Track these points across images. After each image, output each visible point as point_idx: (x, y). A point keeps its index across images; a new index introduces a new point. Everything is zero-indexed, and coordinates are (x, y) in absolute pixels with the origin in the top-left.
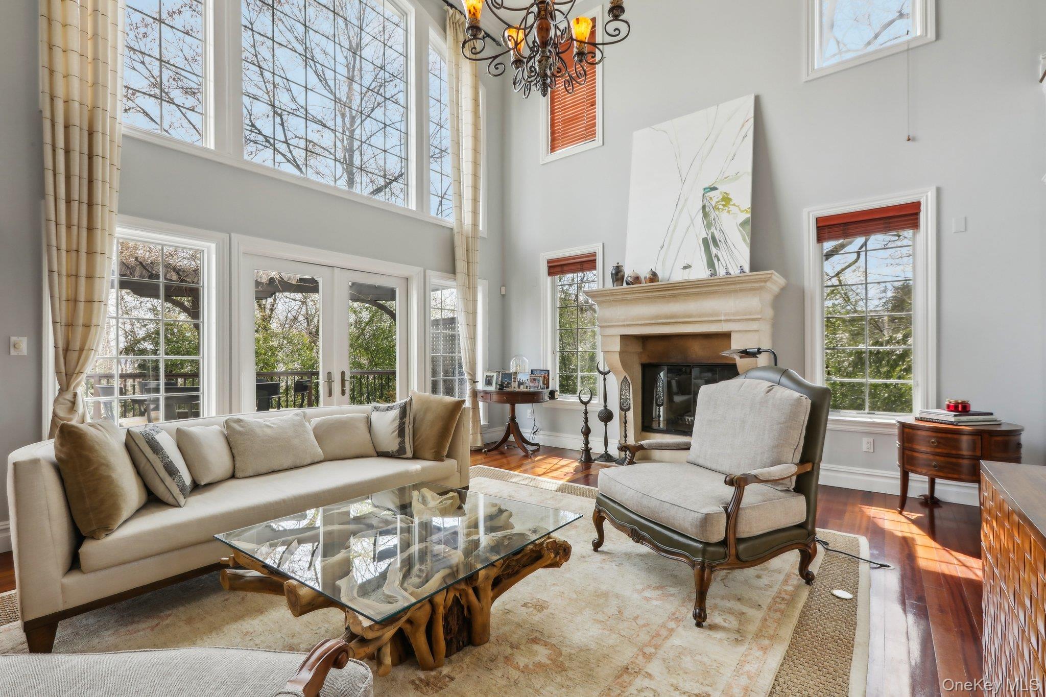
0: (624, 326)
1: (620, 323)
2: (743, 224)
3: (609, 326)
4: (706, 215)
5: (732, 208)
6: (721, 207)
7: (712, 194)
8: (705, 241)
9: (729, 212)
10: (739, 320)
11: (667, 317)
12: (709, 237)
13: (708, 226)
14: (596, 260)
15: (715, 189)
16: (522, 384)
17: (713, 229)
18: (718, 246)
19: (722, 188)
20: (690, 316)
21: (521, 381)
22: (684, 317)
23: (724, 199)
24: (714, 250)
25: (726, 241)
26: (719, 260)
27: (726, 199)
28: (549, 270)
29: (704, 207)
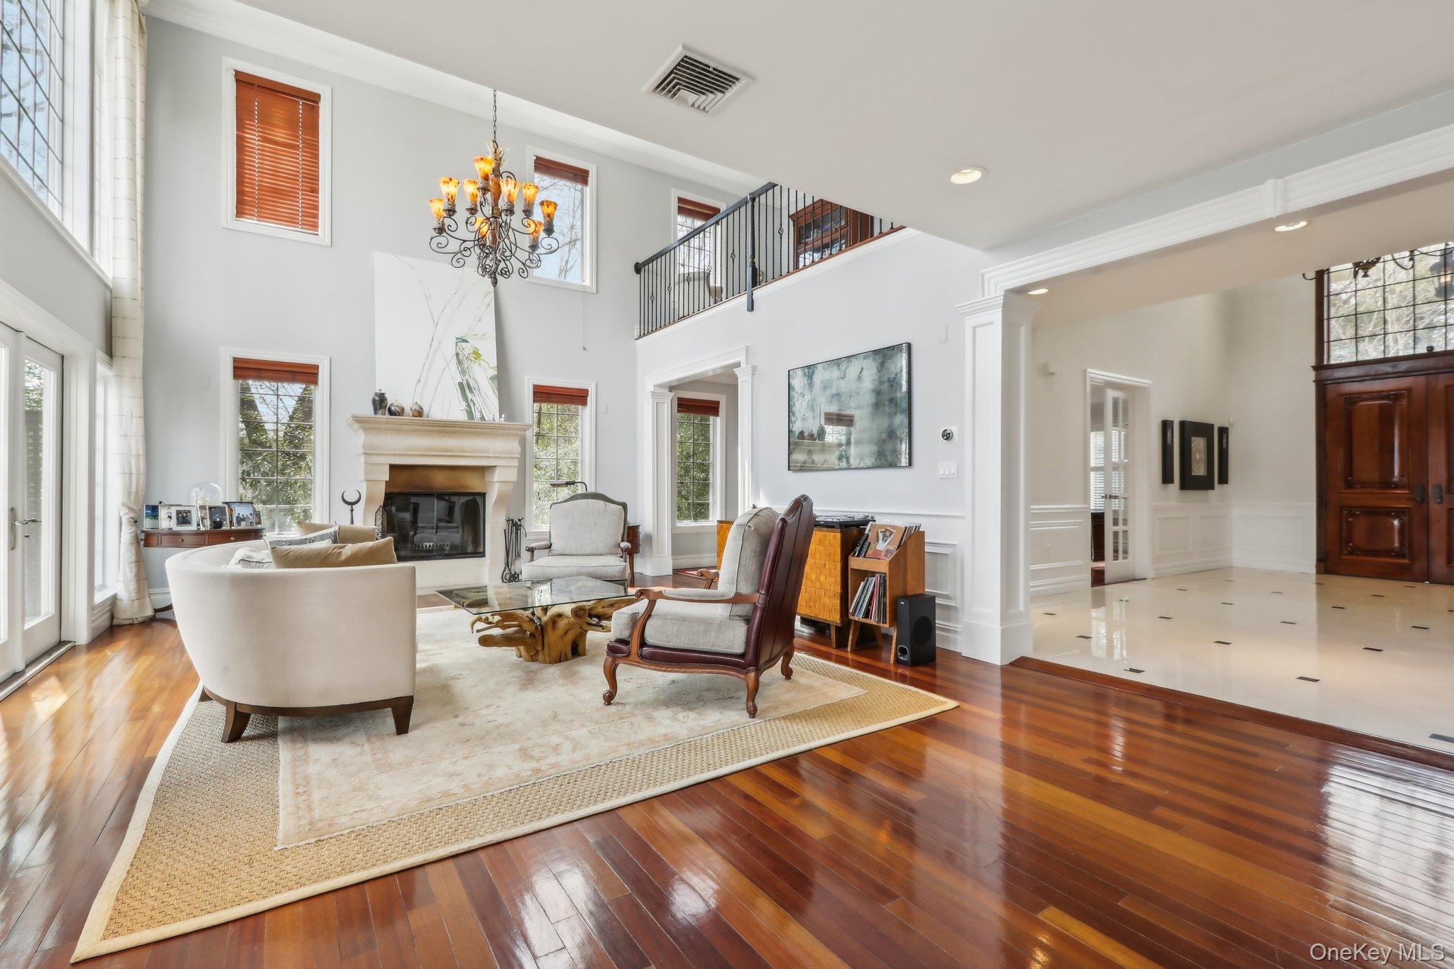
0: (392, 455)
1: (391, 452)
2: (492, 378)
3: (377, 454)
4: (460, 362)
5: (482, 362)
6: (473, 359)
7: (464, 345)
8: (461, 385)
9: (480, 365)
10: (504, 458)
11: (442, 450)
12: (465, 383)
13: (463, 372)
14: (317, 374)
15: (467, 341)
16: (243, 519)
17: (467, 377)
18: (473, 393)
19: (473, 343)
20: (464, 452)
21: (241, 516)
22: (460, 451)
23: (474, 353)
24: (469, 396)
25: (479, 390)
26: (474, 404)
27: (477, 355)
28: (234, 372)
29: (457, 355)
